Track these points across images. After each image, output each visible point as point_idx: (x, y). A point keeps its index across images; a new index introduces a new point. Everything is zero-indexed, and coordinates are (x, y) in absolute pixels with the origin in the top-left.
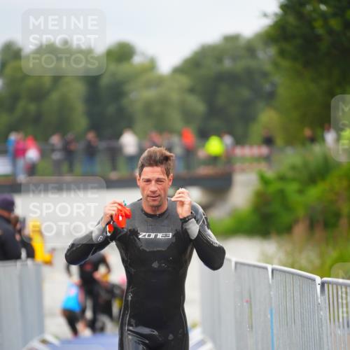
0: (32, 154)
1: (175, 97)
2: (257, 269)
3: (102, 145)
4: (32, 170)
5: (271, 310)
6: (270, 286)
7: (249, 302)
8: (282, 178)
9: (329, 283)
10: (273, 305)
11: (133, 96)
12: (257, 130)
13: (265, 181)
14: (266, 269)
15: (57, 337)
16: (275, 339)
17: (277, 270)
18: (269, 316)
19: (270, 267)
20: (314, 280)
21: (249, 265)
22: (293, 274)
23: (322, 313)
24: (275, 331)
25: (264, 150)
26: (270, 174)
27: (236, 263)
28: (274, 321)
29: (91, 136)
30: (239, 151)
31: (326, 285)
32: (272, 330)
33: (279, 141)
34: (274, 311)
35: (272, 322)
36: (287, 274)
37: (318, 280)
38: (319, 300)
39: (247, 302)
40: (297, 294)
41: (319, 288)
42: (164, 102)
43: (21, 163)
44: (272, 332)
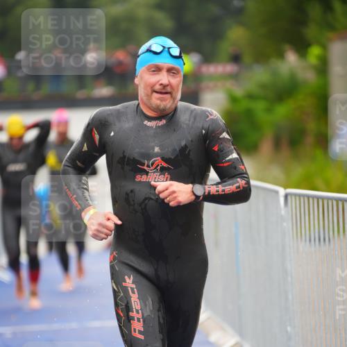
5: (236, 223)
9: (291, 194)
20: (277, 192)
23: (285, 224)
31: (289, 197)
33: (247, 59)
37: (282, 191)
38: (283, 212)
41: (282, 200)
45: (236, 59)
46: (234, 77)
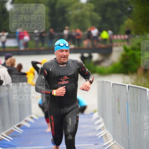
0: (26, 38)
1: (88, 13)
2: (122, 86)
4: (26, 44)
5: (128, 104)
6: (127, 93)
7: (118, 100)
8: (134, 49)
10: (129, 101)
11: (70, 13)
12: (123, 28)
13: (126, 50)
14: (126, 86)
15: (37, 116)
16: (129, 116)
17: (130, 86)
18: (127, 106)
19: (127, 85)
20: (146, 90)
21: (118, 85)
22: (137, 88)
24: (129, 113)
25: (126, 37)
26: (128, 47)
27: (113, 84)
28: (129, 108)
29: (51, 30)
30: (115, 37)
32: (128, 112)
34: (129, 104)
35: (128, 109)
36: (135, 88)
37: (148, 90)
38: (148, 99)
39: (117, 100)
40: (139, 97)
41: (148, 93)
42: (83, 16)
43: (22, 42)
44: (128, 113)
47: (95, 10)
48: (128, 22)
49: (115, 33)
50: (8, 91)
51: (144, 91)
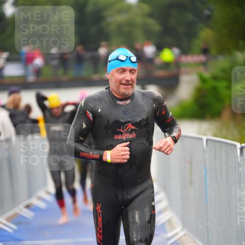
0: (38, 62)
1: (139, 20)
2: (195, 140)
3: (87, 55)
5: (206, 168)
6: (205, 152)
7: (190, 163)
8: (215, 78)
10: (207, 165)
11: (109, 19)
12: (198, 43)
13: (203, 80)
14: (201, 139)
16: (208, 188)
17: (210, 140)
18: (204, 172)
19: (205, 138)
20: (235, 146)
21: (190, 137)
22: (221, 142)
23: (241, 169)
24: (208, 183)
25: (202, 58)
26: (207, 75)
28: (207, 175)
32: (206, 182)
33: (213, 51)
35: (206, 177)
36: (217, 143)
37: (239, 145)
38: (239, 160)
40: (223, 156)
41: (239, 151)
42: (131, 24)
43: (31, 68)
44: (206, 184)
45: (205, 51)
46: (204, 64)
47: (151, 15)
48: (206, 34)
49: (185, 51)
50: (9, 149)
51: (233, 147)
